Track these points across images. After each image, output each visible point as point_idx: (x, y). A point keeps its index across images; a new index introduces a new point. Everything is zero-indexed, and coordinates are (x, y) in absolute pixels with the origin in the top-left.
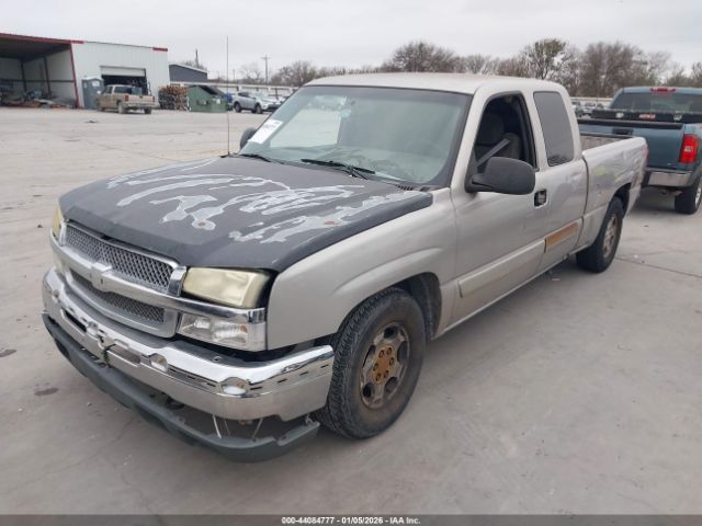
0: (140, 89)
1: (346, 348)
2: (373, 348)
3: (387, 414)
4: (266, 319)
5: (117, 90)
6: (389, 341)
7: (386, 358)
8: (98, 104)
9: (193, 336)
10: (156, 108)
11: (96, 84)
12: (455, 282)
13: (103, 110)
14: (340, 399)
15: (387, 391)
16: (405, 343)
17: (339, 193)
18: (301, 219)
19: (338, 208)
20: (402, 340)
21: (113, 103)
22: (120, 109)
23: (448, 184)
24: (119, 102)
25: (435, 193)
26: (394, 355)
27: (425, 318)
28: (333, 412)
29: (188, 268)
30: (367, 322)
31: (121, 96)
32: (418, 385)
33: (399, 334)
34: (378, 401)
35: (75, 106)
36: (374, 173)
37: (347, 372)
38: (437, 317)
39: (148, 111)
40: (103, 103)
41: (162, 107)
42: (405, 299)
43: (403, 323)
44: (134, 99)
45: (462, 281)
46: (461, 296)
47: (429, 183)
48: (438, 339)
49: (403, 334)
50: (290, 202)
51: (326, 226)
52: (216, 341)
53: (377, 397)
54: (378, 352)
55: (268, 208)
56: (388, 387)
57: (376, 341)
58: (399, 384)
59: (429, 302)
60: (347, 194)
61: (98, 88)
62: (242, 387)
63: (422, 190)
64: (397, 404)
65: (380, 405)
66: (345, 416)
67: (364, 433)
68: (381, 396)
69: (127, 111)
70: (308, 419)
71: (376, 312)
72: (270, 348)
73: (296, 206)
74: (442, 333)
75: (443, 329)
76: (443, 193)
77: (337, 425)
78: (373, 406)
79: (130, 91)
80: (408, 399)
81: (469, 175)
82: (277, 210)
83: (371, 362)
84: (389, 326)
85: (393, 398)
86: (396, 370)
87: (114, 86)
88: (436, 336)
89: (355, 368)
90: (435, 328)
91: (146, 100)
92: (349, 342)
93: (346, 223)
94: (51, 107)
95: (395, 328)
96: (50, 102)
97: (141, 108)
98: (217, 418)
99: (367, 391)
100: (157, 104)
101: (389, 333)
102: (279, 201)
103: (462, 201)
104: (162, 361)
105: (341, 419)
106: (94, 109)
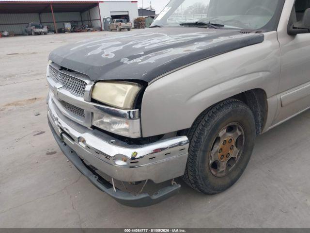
0: (126, 20)
1: (199, 138)
2: (218, 139)
3: (228, 180)
4: (140, 117)
5: (117, 22)
6: (230, 135)
7: (228, 145)
8: (109, 28)
9: (101, 127)
10: (133, 28)
11: (108, 20)
12: (278, 97)
13: (111, 30)
14: (195, 170)
15: (228, 165)
16: (241, 136)
17: (198, 36)
18: (169, 50)
19: (195, 43)
20: (239, 134)
21: (115, 27)
22: (118, 29)
23: (275, 28)
24: (117, 26)
25: (266, 34)
26: (233, 143)
27: (256, 121)
28: (191, 178)
29: (95, 83)
30: (213, 122)
31: (118, 24)
32: (250, 161)
33: (237, 129)
34: (222, 172)
35: (101, 30)
36: (223, 26)
37: (199, 154)
38: (264, 119)
39: (129, 29)
40: (111, 28)
41: (135, 27)
42: (242, 106)
43: (241, 123)
44: (123, 24)
45: (282, 96)
46: (282, 106)
47: (261, 29)
48: (264, 133)
49: (240, 130)
50: (165, 41)
51: (185, 52)
52: (112, 131)
53: (221, 170)
54: (222, 141)
55: (150, 45)
56: (229, 163)
57: (221, 134)
58: (237, 162)
59: (259, 110)
60: (203, 36)
61: (109, 21)
62: (125, 161)
63: (256, 33)
64: (234, 175)
65: (224, 174)
66: (199, 181)
67: (213, 192)
68: (224, 169)
69: (121, 30)
70: (173, 182)
71: (221, 115)
72: (144, 136)
73: (168, 43)
74: (268, 130)
75: (268, 127)
76: (271, 34)
77: (194, 186)
78: (219, 175)
79: (122, 21)
80: (242, 171)
81: (290, 23)
82: (155, 45)
83: (217, 147)
84: (230, 124)
85: (232, 170)
86: (235, 153)
87: (115, 20)
88: (263, 133)
89: (205, 151)
90: (263, 126)
91: (128, 24)
92: (200, 134)
93: (198, 50)
94: (92, 31)
95: (235, 126)
96: (91, 29)
97: (126, 28)
98: (114, 179)
99: (215, 165)
100: (133, 26)
101: (230, 129)
102: (158, 41)
103: (285, 40)
104: (84, 141)
105: (196, 182)
106: (108, 30)
